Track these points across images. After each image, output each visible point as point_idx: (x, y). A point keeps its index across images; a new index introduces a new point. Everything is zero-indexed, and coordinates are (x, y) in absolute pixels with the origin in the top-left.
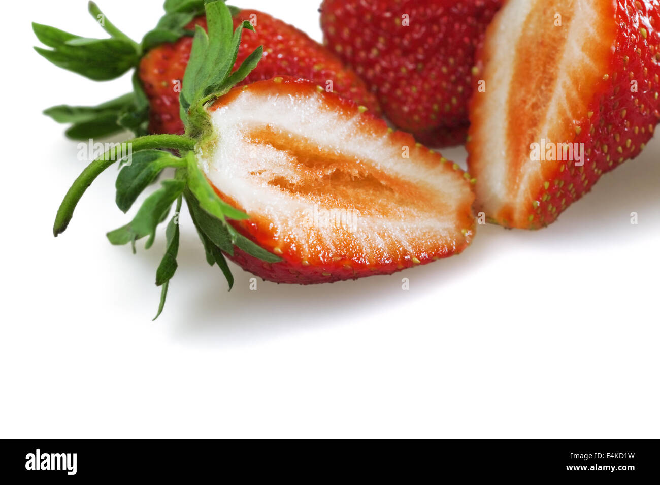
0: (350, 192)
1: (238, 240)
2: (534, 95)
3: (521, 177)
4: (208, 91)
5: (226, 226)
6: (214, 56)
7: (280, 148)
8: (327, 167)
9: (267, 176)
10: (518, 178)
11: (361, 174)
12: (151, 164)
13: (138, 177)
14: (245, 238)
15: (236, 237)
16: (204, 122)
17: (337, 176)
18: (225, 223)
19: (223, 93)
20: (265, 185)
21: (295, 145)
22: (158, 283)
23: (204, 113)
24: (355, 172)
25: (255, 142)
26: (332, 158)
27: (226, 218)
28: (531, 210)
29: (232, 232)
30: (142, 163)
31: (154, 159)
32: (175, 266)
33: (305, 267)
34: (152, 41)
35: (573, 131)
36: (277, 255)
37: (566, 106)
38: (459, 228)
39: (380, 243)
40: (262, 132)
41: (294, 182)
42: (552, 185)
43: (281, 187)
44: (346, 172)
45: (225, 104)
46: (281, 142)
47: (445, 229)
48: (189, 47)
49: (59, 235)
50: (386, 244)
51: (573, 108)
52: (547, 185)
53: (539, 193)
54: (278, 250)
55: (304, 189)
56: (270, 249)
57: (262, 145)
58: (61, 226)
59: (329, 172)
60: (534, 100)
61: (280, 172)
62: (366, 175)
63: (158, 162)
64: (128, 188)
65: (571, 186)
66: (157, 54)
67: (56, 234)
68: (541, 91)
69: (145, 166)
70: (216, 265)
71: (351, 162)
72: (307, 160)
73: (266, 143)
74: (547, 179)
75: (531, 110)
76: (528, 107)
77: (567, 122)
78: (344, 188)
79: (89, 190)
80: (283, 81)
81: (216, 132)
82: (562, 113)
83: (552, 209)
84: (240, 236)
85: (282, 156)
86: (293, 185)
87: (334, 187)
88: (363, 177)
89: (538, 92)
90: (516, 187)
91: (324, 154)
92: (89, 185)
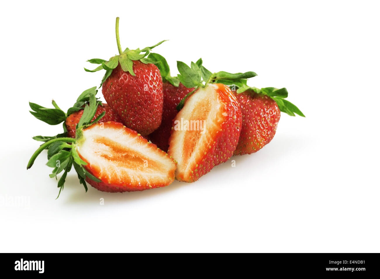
0: (131, 162)
1: (86, 173)
2: (194, 136)
3: (187, 163)
4: (84, 124)
5: (81, 167)
6: (89, 114)
7: (107, 145)
8: (124, 153)
9: (100, 153)
10: (186, 164)
11: (135, 157)
12: (60, 146)
13: (55, 150)
14: (89, 173)
15: (86, 172)
16: (81, 134)
17: (127, 157)
18: (81, 166)
19: (89, 125)
20: (99, 156)
21: (113, 145)
22: (58, 187)
23: (81, 131)
24: (133, 155)
25: (98, 142)
26: (126, 150)
27: (82, 165)
28: (191, 174)
29: (84, 170)
30: (56, 146)
31: (61, 144)
32: (64, 181)
33: (109, 184)
34: (72, 111)
35: (208, 148)
36: (100, 179)
37: (206, 139)
38: (168, 177)
39: (138, 180)
40: (101, 139)
41: (110, 157)
42: (199, 166)
43: (105, 158)
44: (130, 155)
45: (89, 129)
46: (108, 143)
47: (163, 177)
48: (83, 113)
49: (28, 169)
50: (140, 180)
51: (208, 140)
52: (197, 165)
53: (194, 169)
54: (100, 178)
55: (114, 159)
56: (97, 178)
57: (100, 143)
58: (29, 167)
59: (124, 155)
60: (194, 138)
61: (105, 153)
62: (137, 157)
63: (62, 146)
64: (51, 154)
65: (205, 167)
66: (72, 116)
67: (27, 169)
68: (197, 135)
69: (57, 146)
70: (82, 184)
71: (133, 152)
72: (117, 150)
73: (102, 143)
74: (197, 163)
75: (192, 141)
76: (191, 140)
77: (206, 145)
78: (129, 161)
79: (40, 155)
80: (111, 123)
81: (84, 138)
82: (204, 142)
83: (197, 175)
84: (87, 172)
85: (107, 147)
86: (110, 158)
87: (126, 160)
88: (136, 157)
89: (196, 135)
90: (185, 167)
91: (123, 149)
92: (40, 153)
